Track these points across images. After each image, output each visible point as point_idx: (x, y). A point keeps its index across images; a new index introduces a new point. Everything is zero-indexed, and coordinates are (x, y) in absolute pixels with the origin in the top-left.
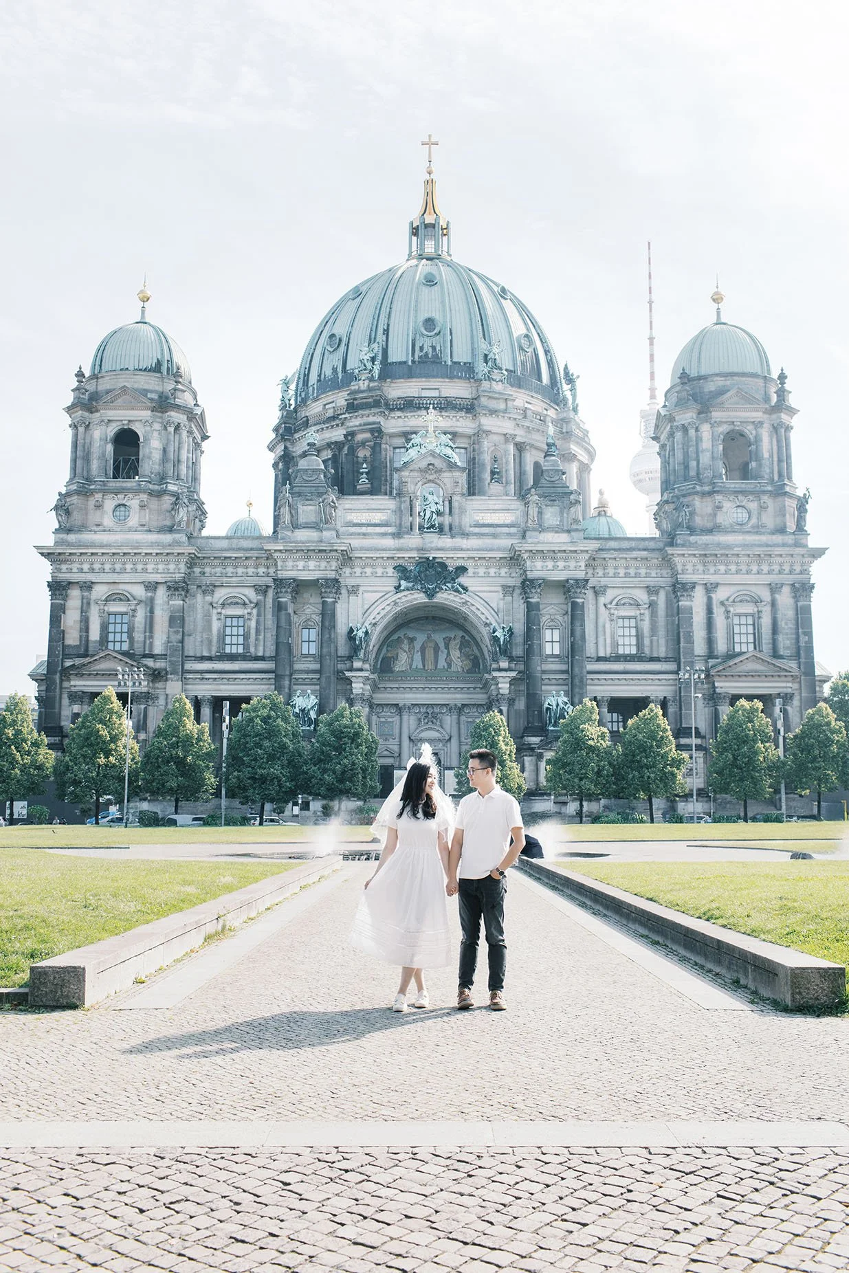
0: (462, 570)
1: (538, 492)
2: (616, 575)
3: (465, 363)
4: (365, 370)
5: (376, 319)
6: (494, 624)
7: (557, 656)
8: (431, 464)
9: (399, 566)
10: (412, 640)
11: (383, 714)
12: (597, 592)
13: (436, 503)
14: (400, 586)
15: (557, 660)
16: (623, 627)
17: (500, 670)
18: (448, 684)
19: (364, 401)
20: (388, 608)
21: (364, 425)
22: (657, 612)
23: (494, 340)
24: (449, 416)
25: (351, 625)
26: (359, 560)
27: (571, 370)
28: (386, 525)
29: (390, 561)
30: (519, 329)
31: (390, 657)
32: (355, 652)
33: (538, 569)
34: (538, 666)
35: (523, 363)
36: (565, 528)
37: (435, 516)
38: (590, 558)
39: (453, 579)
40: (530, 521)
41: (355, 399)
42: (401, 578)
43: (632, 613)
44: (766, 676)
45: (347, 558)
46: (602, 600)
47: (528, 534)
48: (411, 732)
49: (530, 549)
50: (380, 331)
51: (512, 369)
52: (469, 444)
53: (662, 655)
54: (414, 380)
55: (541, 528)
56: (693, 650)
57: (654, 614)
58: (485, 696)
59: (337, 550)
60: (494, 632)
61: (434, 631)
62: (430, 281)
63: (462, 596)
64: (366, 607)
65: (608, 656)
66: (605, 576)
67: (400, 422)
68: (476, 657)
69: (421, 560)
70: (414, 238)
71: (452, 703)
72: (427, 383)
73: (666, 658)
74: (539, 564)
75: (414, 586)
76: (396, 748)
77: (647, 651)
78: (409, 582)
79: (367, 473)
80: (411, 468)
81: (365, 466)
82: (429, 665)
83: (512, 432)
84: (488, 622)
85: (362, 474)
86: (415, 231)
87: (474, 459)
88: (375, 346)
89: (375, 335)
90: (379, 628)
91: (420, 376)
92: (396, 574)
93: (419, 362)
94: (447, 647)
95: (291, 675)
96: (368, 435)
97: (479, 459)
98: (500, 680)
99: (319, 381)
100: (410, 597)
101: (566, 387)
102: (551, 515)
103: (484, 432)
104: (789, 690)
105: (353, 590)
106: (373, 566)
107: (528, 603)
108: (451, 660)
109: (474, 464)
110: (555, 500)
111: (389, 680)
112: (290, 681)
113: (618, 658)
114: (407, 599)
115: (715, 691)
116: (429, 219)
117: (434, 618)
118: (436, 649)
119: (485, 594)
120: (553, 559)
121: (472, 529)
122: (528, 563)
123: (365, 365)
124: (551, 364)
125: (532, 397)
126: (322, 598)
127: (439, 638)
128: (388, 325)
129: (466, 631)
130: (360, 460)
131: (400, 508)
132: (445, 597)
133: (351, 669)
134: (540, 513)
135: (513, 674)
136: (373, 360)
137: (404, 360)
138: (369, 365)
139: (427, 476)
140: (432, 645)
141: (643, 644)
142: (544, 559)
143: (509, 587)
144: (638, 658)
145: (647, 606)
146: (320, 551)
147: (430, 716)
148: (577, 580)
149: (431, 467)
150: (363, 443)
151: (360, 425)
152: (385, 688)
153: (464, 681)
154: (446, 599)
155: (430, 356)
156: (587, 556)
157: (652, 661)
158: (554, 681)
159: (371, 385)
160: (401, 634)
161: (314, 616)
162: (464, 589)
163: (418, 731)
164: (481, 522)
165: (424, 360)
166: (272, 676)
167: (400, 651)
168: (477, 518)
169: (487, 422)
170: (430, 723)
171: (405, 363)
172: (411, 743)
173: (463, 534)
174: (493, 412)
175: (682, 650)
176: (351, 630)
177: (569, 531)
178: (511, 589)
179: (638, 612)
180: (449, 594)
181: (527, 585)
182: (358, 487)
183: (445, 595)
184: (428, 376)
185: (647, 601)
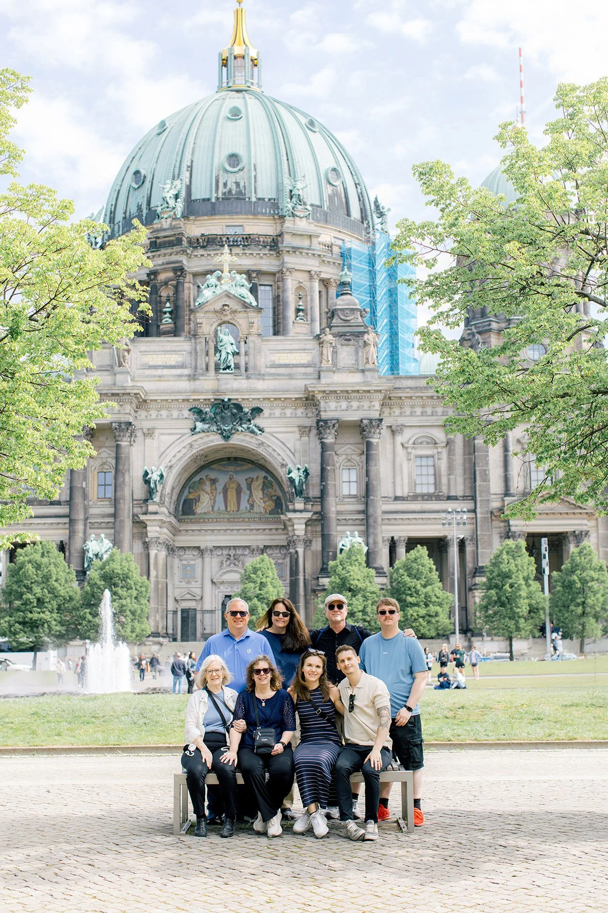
0: (257, 411)
1: (332, 331)
2: (412, 414)
3: (270, 200)
4: (168, 207)
5: (180, 154)
6: (290, 465)
7: (355, 497)
8: (226, 305)
9: (195, 408)
10: (214, 481)
11: (186, 556)
12: (394, 431)
13: (232, 344)
14: (195, 428)
15: (354, 500)
16: (421, 466)
17: (295, 511)
18: (249, 526)
19: (167, 239)
20: (184, 451)
21: (167, 264)
22: (454, 450)
23: (299, 176)
24: (252, 254)
25: (146, 468)
26: (154, 403)
27: (382, 203)
28: (182, 366)
29: (186, 403)
30: (327, 162)
31: (192, 500)
32: (151, 496)
33: (332, 409)
34: (333, 507)
35: (331, 198)
36: (360, 368)
37: (230, 357)
38: (384, 398)
39: (249, 420)
40: (324, 362)
41: (158, 238)
42: (197, 420)
43: (429, 452)
44: (561, 514)
45: (142, 403)
46: (399, 439)
47: (322, 374)
48: (213, 574)
49: (323, 389)
50: (184, 168)
51: (318, 203)
52: (274, 281)
53: (460, 493)
54: (217, 217)
55: (335, 369)
56: (489, 488)
57: (451, 453)
58: (284, 537)
59: (129, 394)
60: (289, 473)
61: (236, 472)
62: (235, 115)
63: (258, 437)
64: (162, 449)
65: (405, 495)
66: (401, 414)
67: (203, 261)
68: (278, 498)
69: (216, 402)
70: (224, 69)
71: (254, 545)
72: (231, 221)
73: (463, 497)
74: (333, 405)
75: (209, 427)
76: (198, 591)
77: (444, 489)
78: (205, 424)
79: (170, 313)
80: (206, 309)
81: (168, 305)
82: (232, 506)
83: (318, 269)
84: (284, 463)
85: (165, 313)
86: (225, 63)
87: (278, 296)
88: (177, 182)
89: (179, 172)
90: (175, 471)
91: (224, 213)
92: (192, 417)
93: (223, 199)
94: (249, 488)
95: (86, 519)
96: (171, 274)
97: (283, 297)
98: (295, 521)
99: (125, 218)
100: (206, 439)
101: (377, 221)
102: (346, 355)
103: (288, 269)
104: (585, 528)
105: (149, 433)
106: (168, 409)
107: (322, 443)
108: (254, 501)
109: (278, 301)
110: (350, 340)
111: (191, 522)
112: (85, 525)
113: (415, 497)
114: (203, 441)
115: (509, 529)
116: (238, 50)
117: (236, 459)
118: (239, 491)
119: (282, 435)
120: (347, 399)
121: (268, 370)
122: (322, 404)
123: (167, 203)
124: (361, 198)
125: (340, 232)
126: (116, 441)
127: (241, 479)
128: (192, 162)
129: (268, 471)
130: (164, 299)
131: (196, 350)
132: (241, 439)
133: (146, 513)
134: (335, 353)
135: (308, 515)
136: (177, 197)
137: (208, 197)
138: (172, 203)
139: (222, 317)
140: (234, 486)
141: (440, 483)
142: (338, 398)
143: (306, 427)
144: (436, 497)
145: (444, 444)
146: (113, 394)
147: (232, 558)
148: (371, 420)
149: (226, 308)
150: (166, 283)
151: (163, 264)
152: (187, 531)
153: (267, 522)
154: (242, 440)
155: (234, 192)
156: (381, 396)
157: (450, 499)
158: (351, 521)
159: (174, 223)
160: (202, 475)
161: (109, 460)
162: (260, 430)
163: (220, 573)
164: (277, 362)
165: (227, 197)
166: (67, 520)
167: (202, 494)
168: (273, 359)
169: (290, 260)
170: (232, 565)
171: (209, 199)
172: (214, 586)
173: (260, 375)
174: (295, 250)
175: (478, 488)
176: (146, 474)
177: (363, 371)
178: (307, 430)
179: (435, 451)
180: (245, 436)
181: (321, 426)
182: (161, 327)
183: (241, 437)
184: (230, 213)
185: (444, 440)
